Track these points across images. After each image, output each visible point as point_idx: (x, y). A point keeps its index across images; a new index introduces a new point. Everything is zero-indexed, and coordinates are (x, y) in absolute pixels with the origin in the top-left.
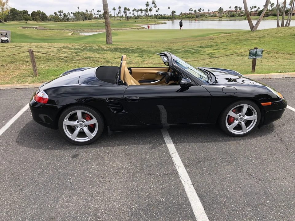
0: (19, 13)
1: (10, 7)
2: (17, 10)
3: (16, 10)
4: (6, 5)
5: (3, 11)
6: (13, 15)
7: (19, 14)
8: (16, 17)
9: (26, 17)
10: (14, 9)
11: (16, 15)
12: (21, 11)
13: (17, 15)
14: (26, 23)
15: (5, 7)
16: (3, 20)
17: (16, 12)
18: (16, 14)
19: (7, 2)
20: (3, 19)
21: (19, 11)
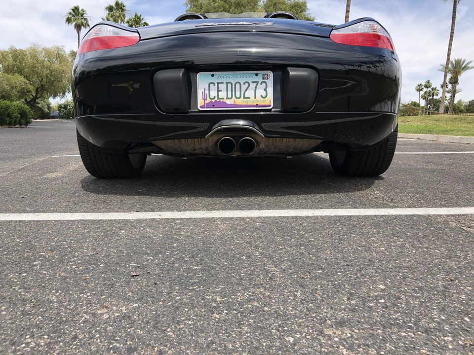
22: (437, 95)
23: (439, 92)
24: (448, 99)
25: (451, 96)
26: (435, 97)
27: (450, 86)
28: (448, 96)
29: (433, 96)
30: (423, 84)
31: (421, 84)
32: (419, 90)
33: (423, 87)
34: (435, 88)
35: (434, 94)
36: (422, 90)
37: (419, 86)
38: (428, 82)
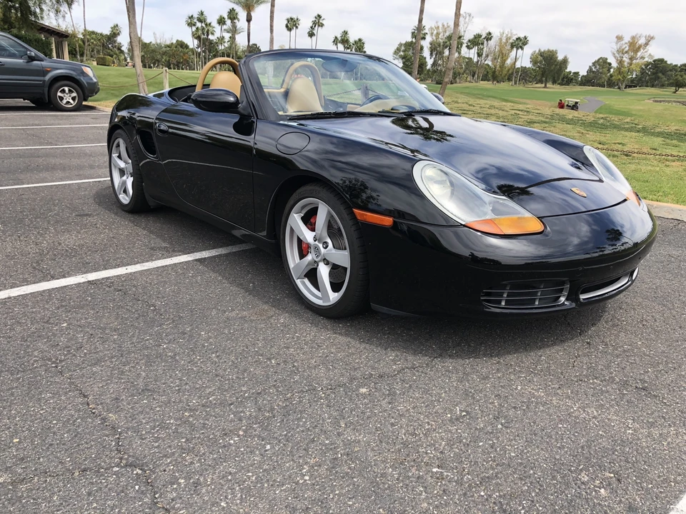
0: (671, 70)
1: (650, 55)
2: (669, 63)
3: (666, 62)
4: (642, 50)
5: (631, 64)
6: (653, 73)
7: (670, 73)
8: (659, 78)
9: (680, 78)
10: (662, 61)
11: (660, 75)
12: (676, 66)
13: (663, 74)
14: (675, 93)
15: (639, 54)
16: (624, 84)
17: (663, 67)
18: (661, 72)
19: (647, 44)
20: (623, 81)
21: (670, 65)
22: (213, 34)
23: (214, 29)
24: (226, 40)
25: (230, 37)
26: (211, 37)
27: (229, 22)
28: (227, 36)
29: (208, 35)
30: (196, 16)
31: (192, 16)
32: (191, 24)
33: (195, 20)
34: (210, 24)
35: (210, 32)
36: (194, 25)
37: (190, 18)
38: (202, 13)
